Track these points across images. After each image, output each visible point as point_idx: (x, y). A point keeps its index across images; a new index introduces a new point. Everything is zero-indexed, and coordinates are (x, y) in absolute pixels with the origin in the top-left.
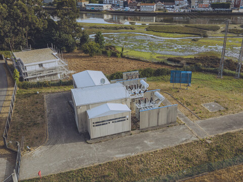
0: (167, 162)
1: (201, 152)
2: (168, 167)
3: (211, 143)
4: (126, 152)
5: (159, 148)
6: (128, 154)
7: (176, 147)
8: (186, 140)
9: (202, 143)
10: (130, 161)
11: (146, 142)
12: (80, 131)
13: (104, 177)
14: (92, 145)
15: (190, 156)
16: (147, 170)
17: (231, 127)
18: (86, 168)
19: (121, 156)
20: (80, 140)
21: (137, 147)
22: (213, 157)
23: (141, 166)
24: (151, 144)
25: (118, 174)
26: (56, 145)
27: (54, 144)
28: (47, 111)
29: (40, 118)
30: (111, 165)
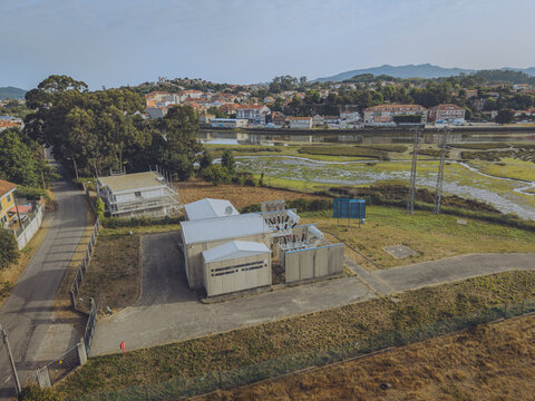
0: (329, 331)
1: (383, 316)
2: (330, 339)
3: (399, 303)
4: (263, 317)
5: (316, 310)
6: (265, 319)
7: (343, 308)
8: (359, 299)
9: (384, 302)
10: (269, 330)
11: (295, 301)
12: (192, 285)
13: (227, 352)
14: (208, 307)
15: (365, 322)
16: (296, 342)
17: (429, 279)
18: (198, 340)
19: (256, 321)
20: (190, 298)
21: (281, 309)
22: (402, 324)
23: (287, 336)
24: (302, 304)
25: (250, 349)
26: (153, 306)
27: (150, 305)
28: (143, 258)
29: (131, 268)
30: (238, 335)
